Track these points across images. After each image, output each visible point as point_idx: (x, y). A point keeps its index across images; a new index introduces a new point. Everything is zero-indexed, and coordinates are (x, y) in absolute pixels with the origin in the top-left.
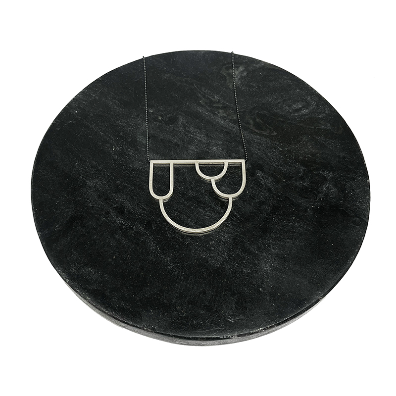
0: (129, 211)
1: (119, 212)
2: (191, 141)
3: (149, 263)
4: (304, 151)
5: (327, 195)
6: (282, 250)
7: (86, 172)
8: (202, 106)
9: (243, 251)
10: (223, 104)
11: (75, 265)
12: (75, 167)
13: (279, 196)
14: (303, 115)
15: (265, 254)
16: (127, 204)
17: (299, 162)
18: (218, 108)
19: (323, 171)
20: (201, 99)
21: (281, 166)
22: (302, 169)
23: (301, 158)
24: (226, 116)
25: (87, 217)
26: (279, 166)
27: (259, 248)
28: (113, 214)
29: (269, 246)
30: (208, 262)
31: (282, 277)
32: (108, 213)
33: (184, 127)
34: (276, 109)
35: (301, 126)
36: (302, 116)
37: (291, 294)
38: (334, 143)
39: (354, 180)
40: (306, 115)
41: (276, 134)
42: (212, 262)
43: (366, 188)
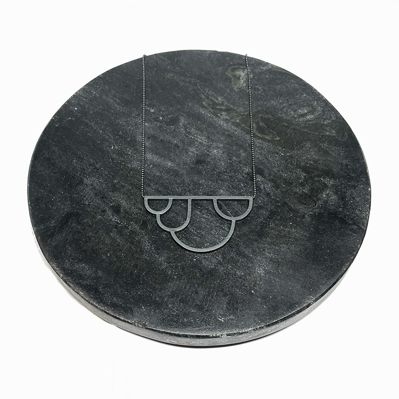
0: (126, 210)
1: (114, 211)
2: (191, 143)
3: (143, 262)
4: (307, 157)
5: (326, 202)
6: (277, 255)
7: (84, 169)
8: (205, 107)
9: (237, 254)
10: (227, 106)
11: (69, 260)
12: (73, 165)
13: (277, 202)
14: (308, 121)
15: (259, 258)
16: (124, 203)
17: (300, 168)
18: (221, 110)
19: (324, 178)
20: (204, 101)
21: (282, 171)
22: (303, 175)
23: (302, 164)
24: (229, 119)
25: (83, 214)
26: (279, 171)
27: (254, 251)
28: (109, 212)
29: (264, 250)
30: (201, 263)
31: (275, 280)
32: (104, 211)
33: (186, 129)
34: (281, 114)
35: (305, 132)
36: (306, 122)
37: (282, 297)
38: (337, 150)
39: (355, 188)
40: (310, 121)
41: (278, 139)
42: (205, 263)
43: (367, 196)
